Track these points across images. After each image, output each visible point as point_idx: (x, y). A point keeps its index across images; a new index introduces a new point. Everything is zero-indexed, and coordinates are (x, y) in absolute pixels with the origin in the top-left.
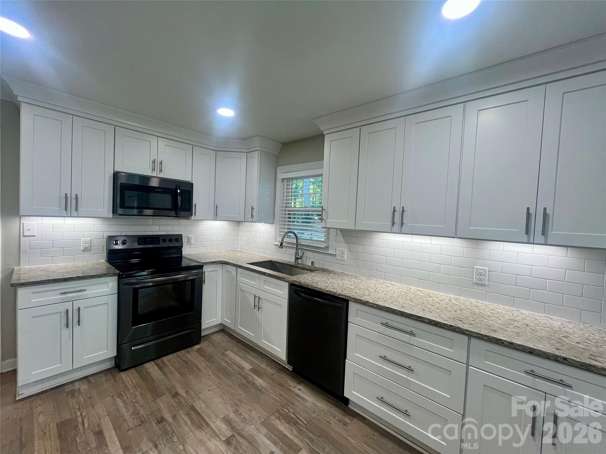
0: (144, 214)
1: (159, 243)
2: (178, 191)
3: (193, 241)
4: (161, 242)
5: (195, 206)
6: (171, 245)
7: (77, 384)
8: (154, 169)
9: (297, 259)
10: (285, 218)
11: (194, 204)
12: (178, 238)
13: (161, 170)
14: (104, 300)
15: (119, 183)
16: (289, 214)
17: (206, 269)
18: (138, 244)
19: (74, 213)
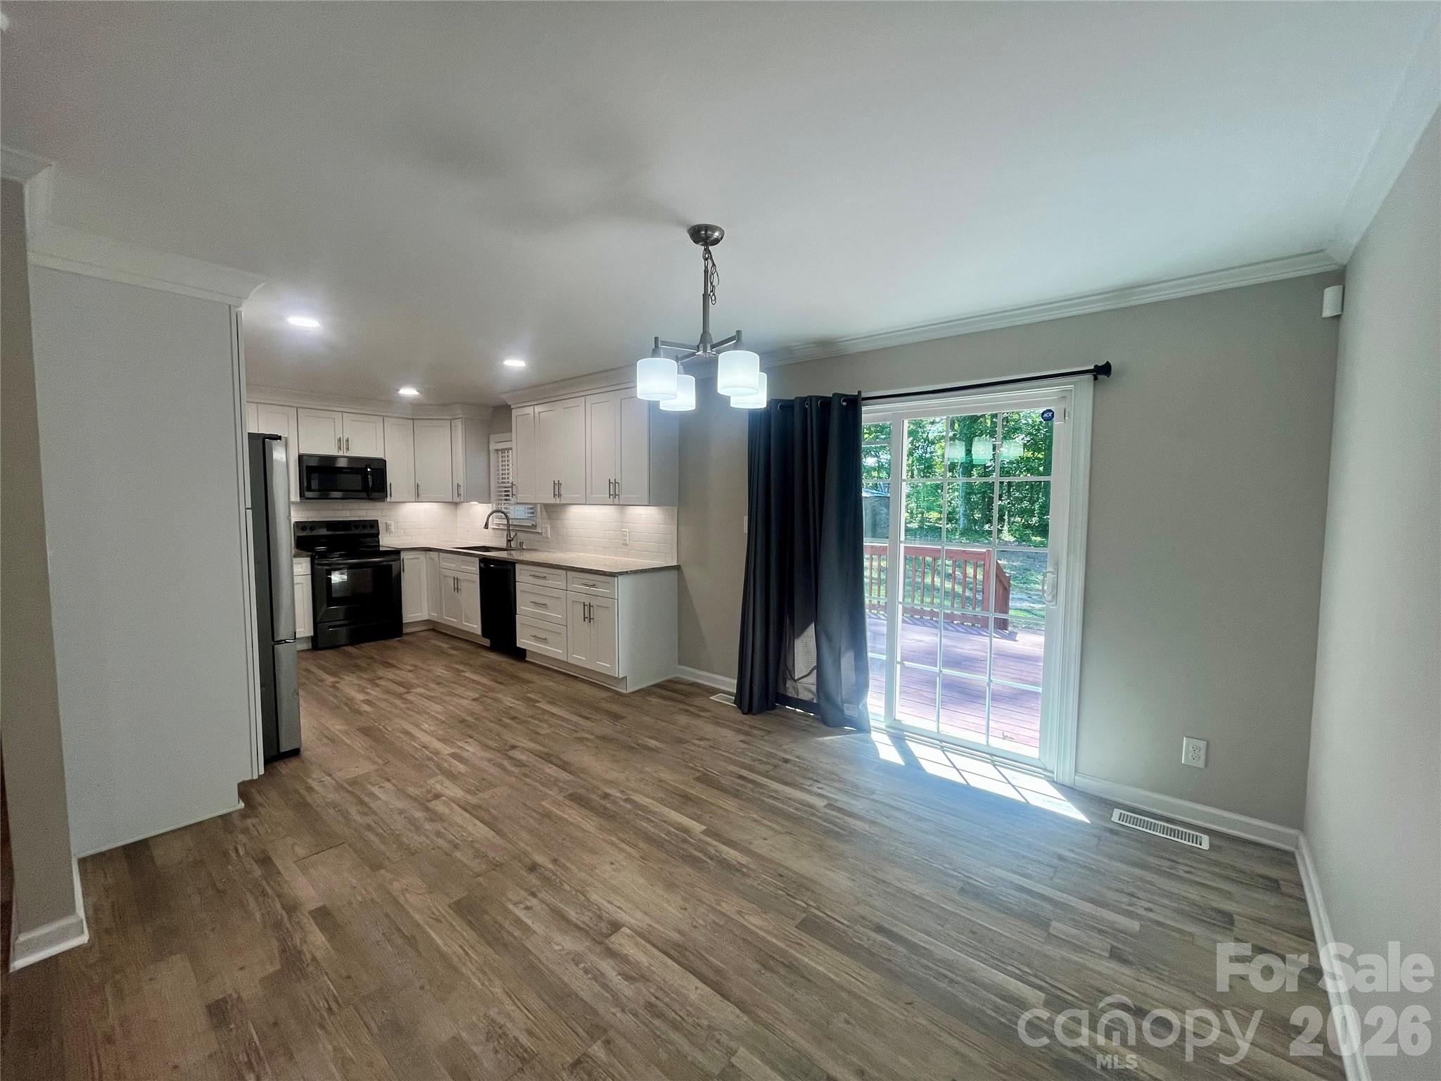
0: (333, 497)
1: (351, 530)
2: (369, 470)
3: (392, 528)
4: (353, 528)
5: (390, 485)
6: (366, 531)
8: (340, 448)
9: (509, 541)
10: (501, 496)
11: (388, 484)
12: (374, 524)
13: (348, 449)
15: (305, 466)
16: (505, 491)
17: (403, 555)
18: (327, 530)
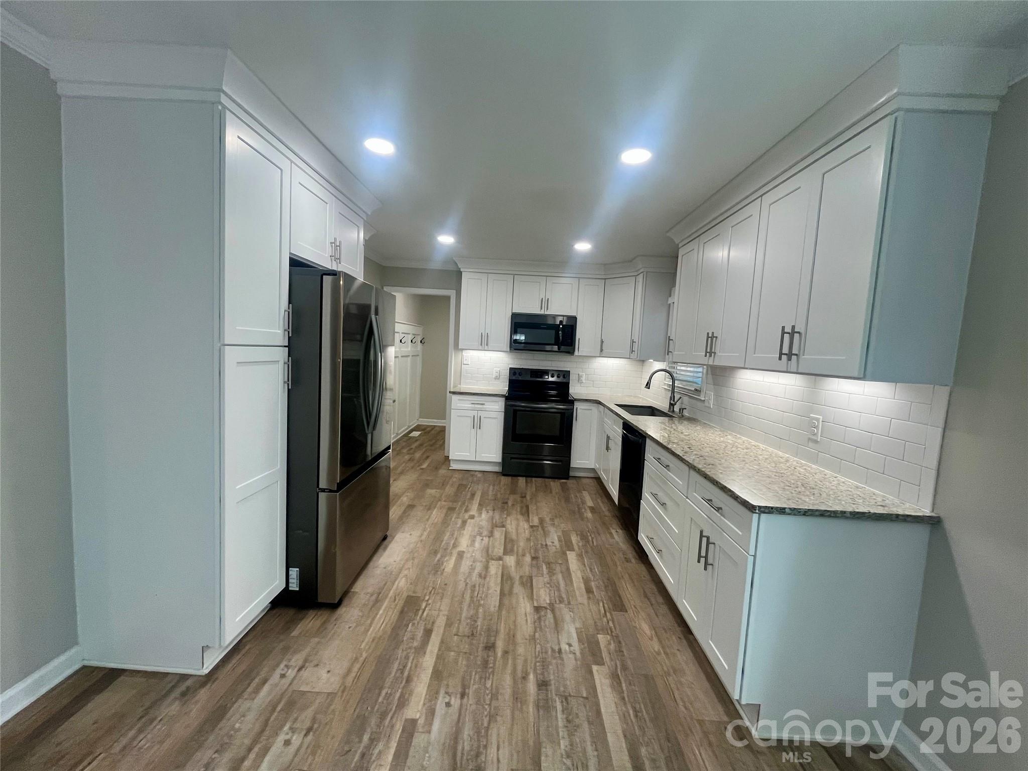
2: (561, 326)
3: (583, 379)
4: (550, 376)
5: (579, 341)
7: (477, 473)
8: (541, 307)
9: (671, 405)
11: (577, 339)
12: (566, 374)
13: (547, 308)
14: (493, 415)
15: (515, 321)
17: (577, 405)
18: (531, 377)
19: (486, 348)
